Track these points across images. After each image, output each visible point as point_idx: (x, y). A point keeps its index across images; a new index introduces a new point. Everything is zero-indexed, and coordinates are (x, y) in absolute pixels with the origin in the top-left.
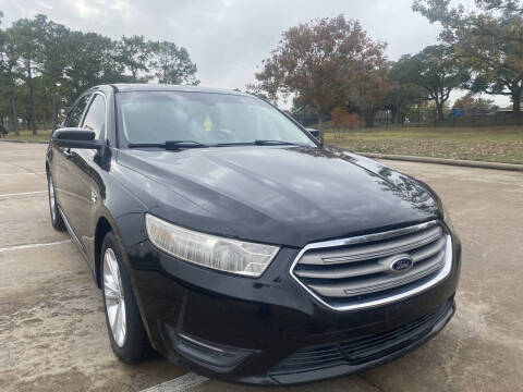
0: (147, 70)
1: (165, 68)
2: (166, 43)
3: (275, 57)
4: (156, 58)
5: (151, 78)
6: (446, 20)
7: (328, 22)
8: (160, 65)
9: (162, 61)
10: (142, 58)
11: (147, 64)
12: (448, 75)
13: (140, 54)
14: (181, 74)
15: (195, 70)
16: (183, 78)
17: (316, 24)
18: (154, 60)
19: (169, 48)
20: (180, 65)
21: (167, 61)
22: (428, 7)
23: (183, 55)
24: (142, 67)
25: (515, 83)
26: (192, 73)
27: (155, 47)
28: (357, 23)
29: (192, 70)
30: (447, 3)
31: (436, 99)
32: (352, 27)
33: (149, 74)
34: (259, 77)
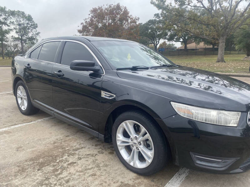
0: (8, 26)
1: (19, 25)
2: (19, 12)
3: (86, 22)
4: (13, 19)
5: (11, 30)
6: (164, 9)
7: (112, 6)
8: (16, 23)
9: (17, 21)
10: (5, 19)
11: (8, 22)
12: (158, 33)
13: (4, 17)
14: (29, 29)
15: (37, 27)
16: (30, 31)
17: (107, 7)
18: (12, 21)
19: (21, 14)
20: (27, 24)
21: (20, 21)
22: (157, 3)
23: (29, 18)
24: (5, 24)
25: (185, 38)
26: (35, 28)
27: (13, 13)
28: (125, 8)
29: (35, 26)
30: (165, 2)
31: (154, 43)
32: (123, 9)
33: (9, 28)
34: (80, 31)
